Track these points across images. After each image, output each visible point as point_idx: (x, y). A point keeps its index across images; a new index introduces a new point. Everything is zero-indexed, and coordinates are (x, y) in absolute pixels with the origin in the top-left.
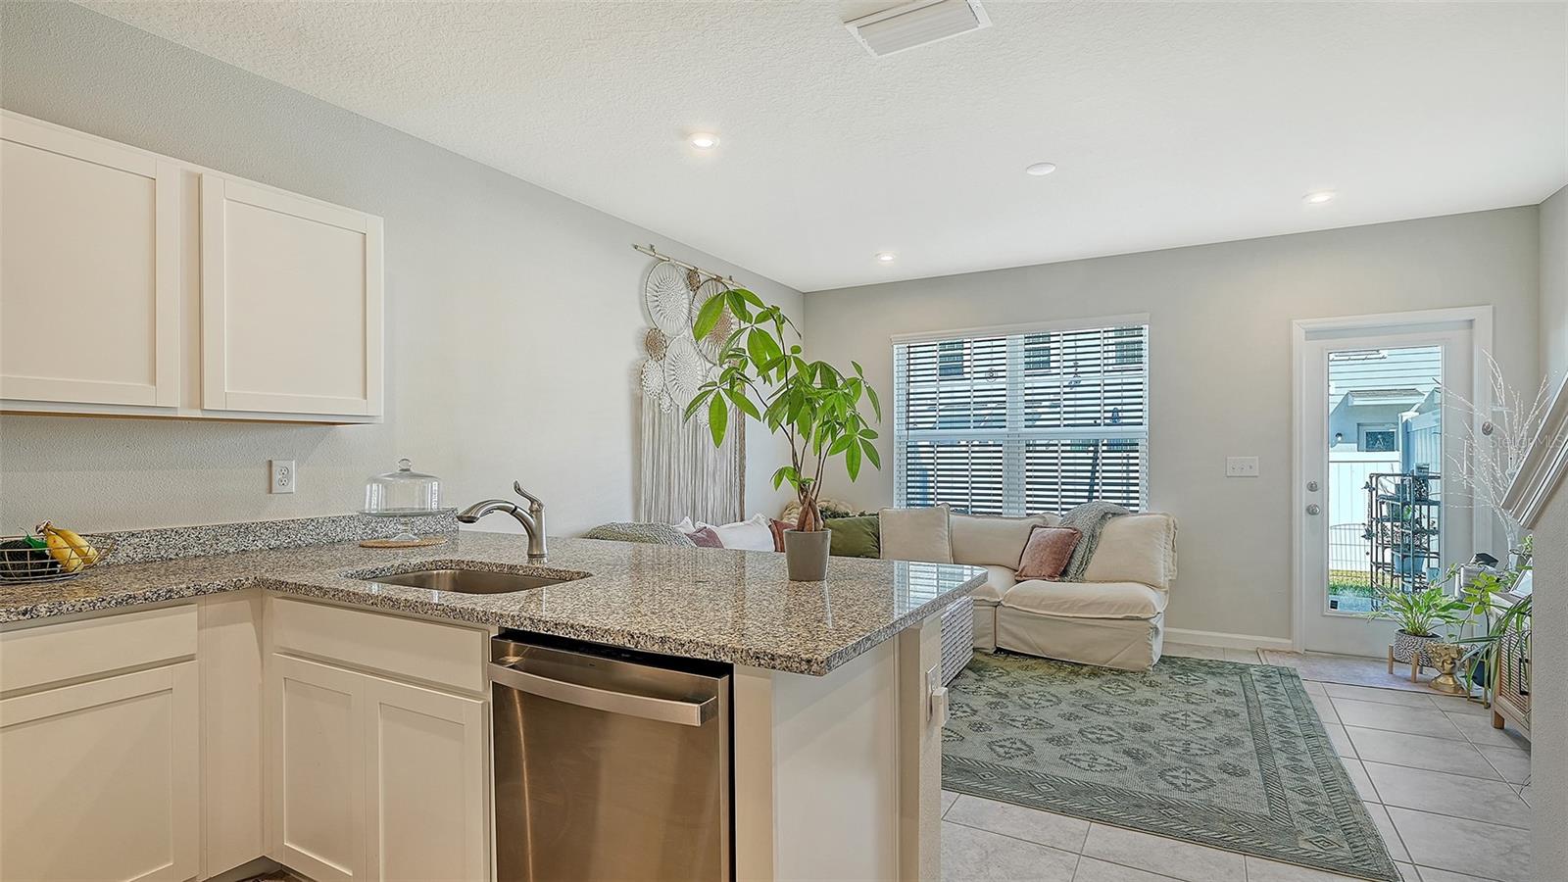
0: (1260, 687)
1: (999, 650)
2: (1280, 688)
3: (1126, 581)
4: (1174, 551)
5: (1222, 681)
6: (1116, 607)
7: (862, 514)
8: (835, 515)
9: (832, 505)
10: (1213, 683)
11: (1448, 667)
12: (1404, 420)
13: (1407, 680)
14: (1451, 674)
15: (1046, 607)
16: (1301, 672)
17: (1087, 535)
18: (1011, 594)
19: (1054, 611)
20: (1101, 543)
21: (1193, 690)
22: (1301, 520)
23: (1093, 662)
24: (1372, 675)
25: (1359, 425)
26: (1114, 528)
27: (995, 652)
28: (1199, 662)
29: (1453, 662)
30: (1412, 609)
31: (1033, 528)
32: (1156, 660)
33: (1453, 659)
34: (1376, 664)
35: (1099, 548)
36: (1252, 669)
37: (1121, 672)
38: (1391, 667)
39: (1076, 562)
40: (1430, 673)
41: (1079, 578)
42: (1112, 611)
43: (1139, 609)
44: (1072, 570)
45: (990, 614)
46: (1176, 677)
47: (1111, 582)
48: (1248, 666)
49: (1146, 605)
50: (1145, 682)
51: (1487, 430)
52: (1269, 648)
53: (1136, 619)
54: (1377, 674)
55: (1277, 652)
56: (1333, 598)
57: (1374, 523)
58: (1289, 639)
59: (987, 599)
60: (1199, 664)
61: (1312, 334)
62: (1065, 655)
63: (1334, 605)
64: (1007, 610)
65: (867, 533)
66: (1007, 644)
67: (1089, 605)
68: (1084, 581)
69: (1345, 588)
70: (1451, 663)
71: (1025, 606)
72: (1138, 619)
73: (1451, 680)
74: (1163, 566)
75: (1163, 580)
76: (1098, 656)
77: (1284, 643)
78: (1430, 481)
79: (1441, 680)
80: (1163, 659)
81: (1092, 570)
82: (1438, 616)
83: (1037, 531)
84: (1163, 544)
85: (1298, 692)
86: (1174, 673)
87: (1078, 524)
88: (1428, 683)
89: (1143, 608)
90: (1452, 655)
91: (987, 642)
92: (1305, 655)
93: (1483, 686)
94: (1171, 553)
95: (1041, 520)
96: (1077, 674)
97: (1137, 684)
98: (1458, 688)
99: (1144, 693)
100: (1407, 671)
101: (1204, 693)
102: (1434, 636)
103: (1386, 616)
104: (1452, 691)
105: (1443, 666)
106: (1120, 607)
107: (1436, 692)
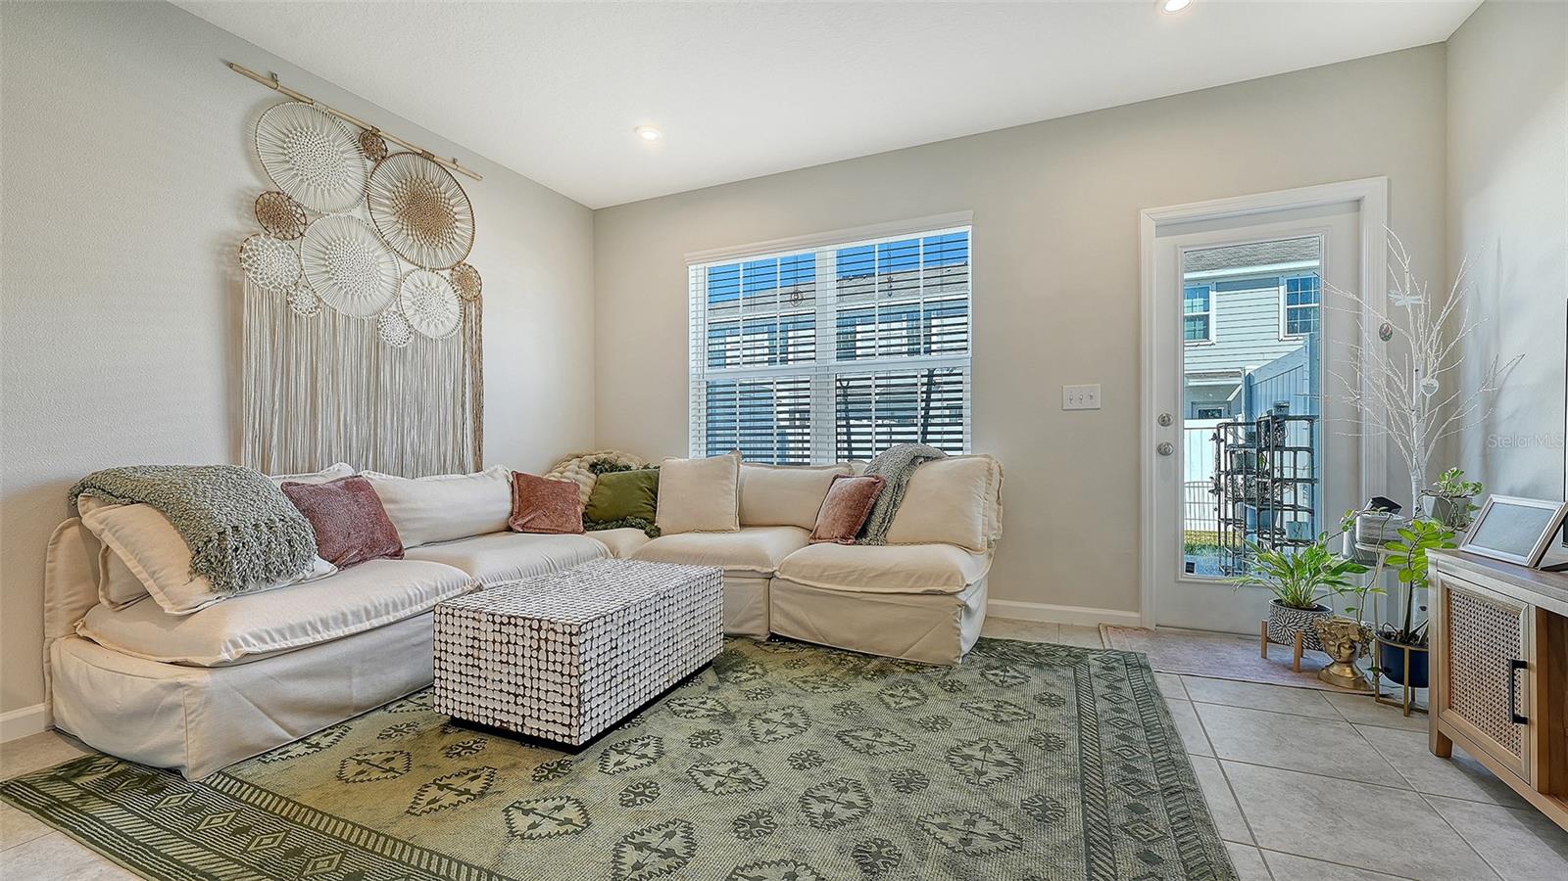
0: (1100, 687)
1: (773, 637)
2: (1125, 686)
3: (936, 542)
4: (1000, 504)
5: (1050, 677)
6: (914, 578)
7: (646, 467)
8: (613, 468)
9: (611, 457)
10: (1037, 682)
11: (1345, 652)
12: (1247, 373)
13: (1287, 667)
14: (1349, 662)
15: (833, 579)
16: (1153, 659)
17: (890, 485)
18: (789, 563)
19: (839, 584)
20: (908, 496)
21: (1009, 696)
22: (1152, 462)
23: (886, 651)
24: (1242, 661)
25: (1192, 403)
26: (926, 475)
27: (769, 639)
28: (1026, 649)
29: (1352, 647)
30: (1292, 573)
31: (835, 478)
32: (966, 648)
33: (1353, 642)
34: (1242, 643)
35: (905, 500)
36: (1091, 657)
37: (919, 667)
38: (1264, 649)
39: (877, 519)
40: (1321, 659)
41: (882, 539)
42: (909, 584)
43: (943, 580)
44: (873, 528)
45: (762, 589)
46: (989, 674)
47: (918, 543)
48: (1087, 651)
49: (952, 575)
50: (945, 683)
51: (1385, 335)
52: (1113, 624)
53: (941, 595)
54: (1246, 658)
55: (1124, 628)
56: (1189, 558)
57: (1223, 477)
58: (1137, 612)
59: (758, 569)
60: (1025, 650)
61: (1165, 228)
62: (851, 643)
63: (1190, 568)
64: (782, 583)
65: (641, 489)
66: (781, 628)
67: (882, 575)
68: (886, 543)
69: (1204, 547)
70: (1350, 647)
71: (804, 578)
72: (942, 593)
73: (1348, 670)
74: (982, 519)
75: (980, 541)
76: (891, 645)
77: (1131, 617)
78: (1287, 423)
79: (1335, 670)
80: (982, 645)
81: (896, 529)
82: (1326, 582)
83: (838, 481)
84: (982, 494)
85: (1150, 696)
86: (989, 667)
87: (882, 474)
88: (1316, 672)
89: (949, 578)
90: (1352, 637)
91: (758, 627)
92: (1157, 633)
93: (1403, 684)
94: (996, 506)
95: (847, 470)
96: (857, 671)
97: (934, 688)
98: (1359, 682)
99: (940, 704)
100: (1289, 655)
101: (1021, 703)
102: (1320, 609)
103: (1258, 582)
104: (1351, 686)
105: (1339, 651)
106: (920, 578)
107: (1330, 688)
